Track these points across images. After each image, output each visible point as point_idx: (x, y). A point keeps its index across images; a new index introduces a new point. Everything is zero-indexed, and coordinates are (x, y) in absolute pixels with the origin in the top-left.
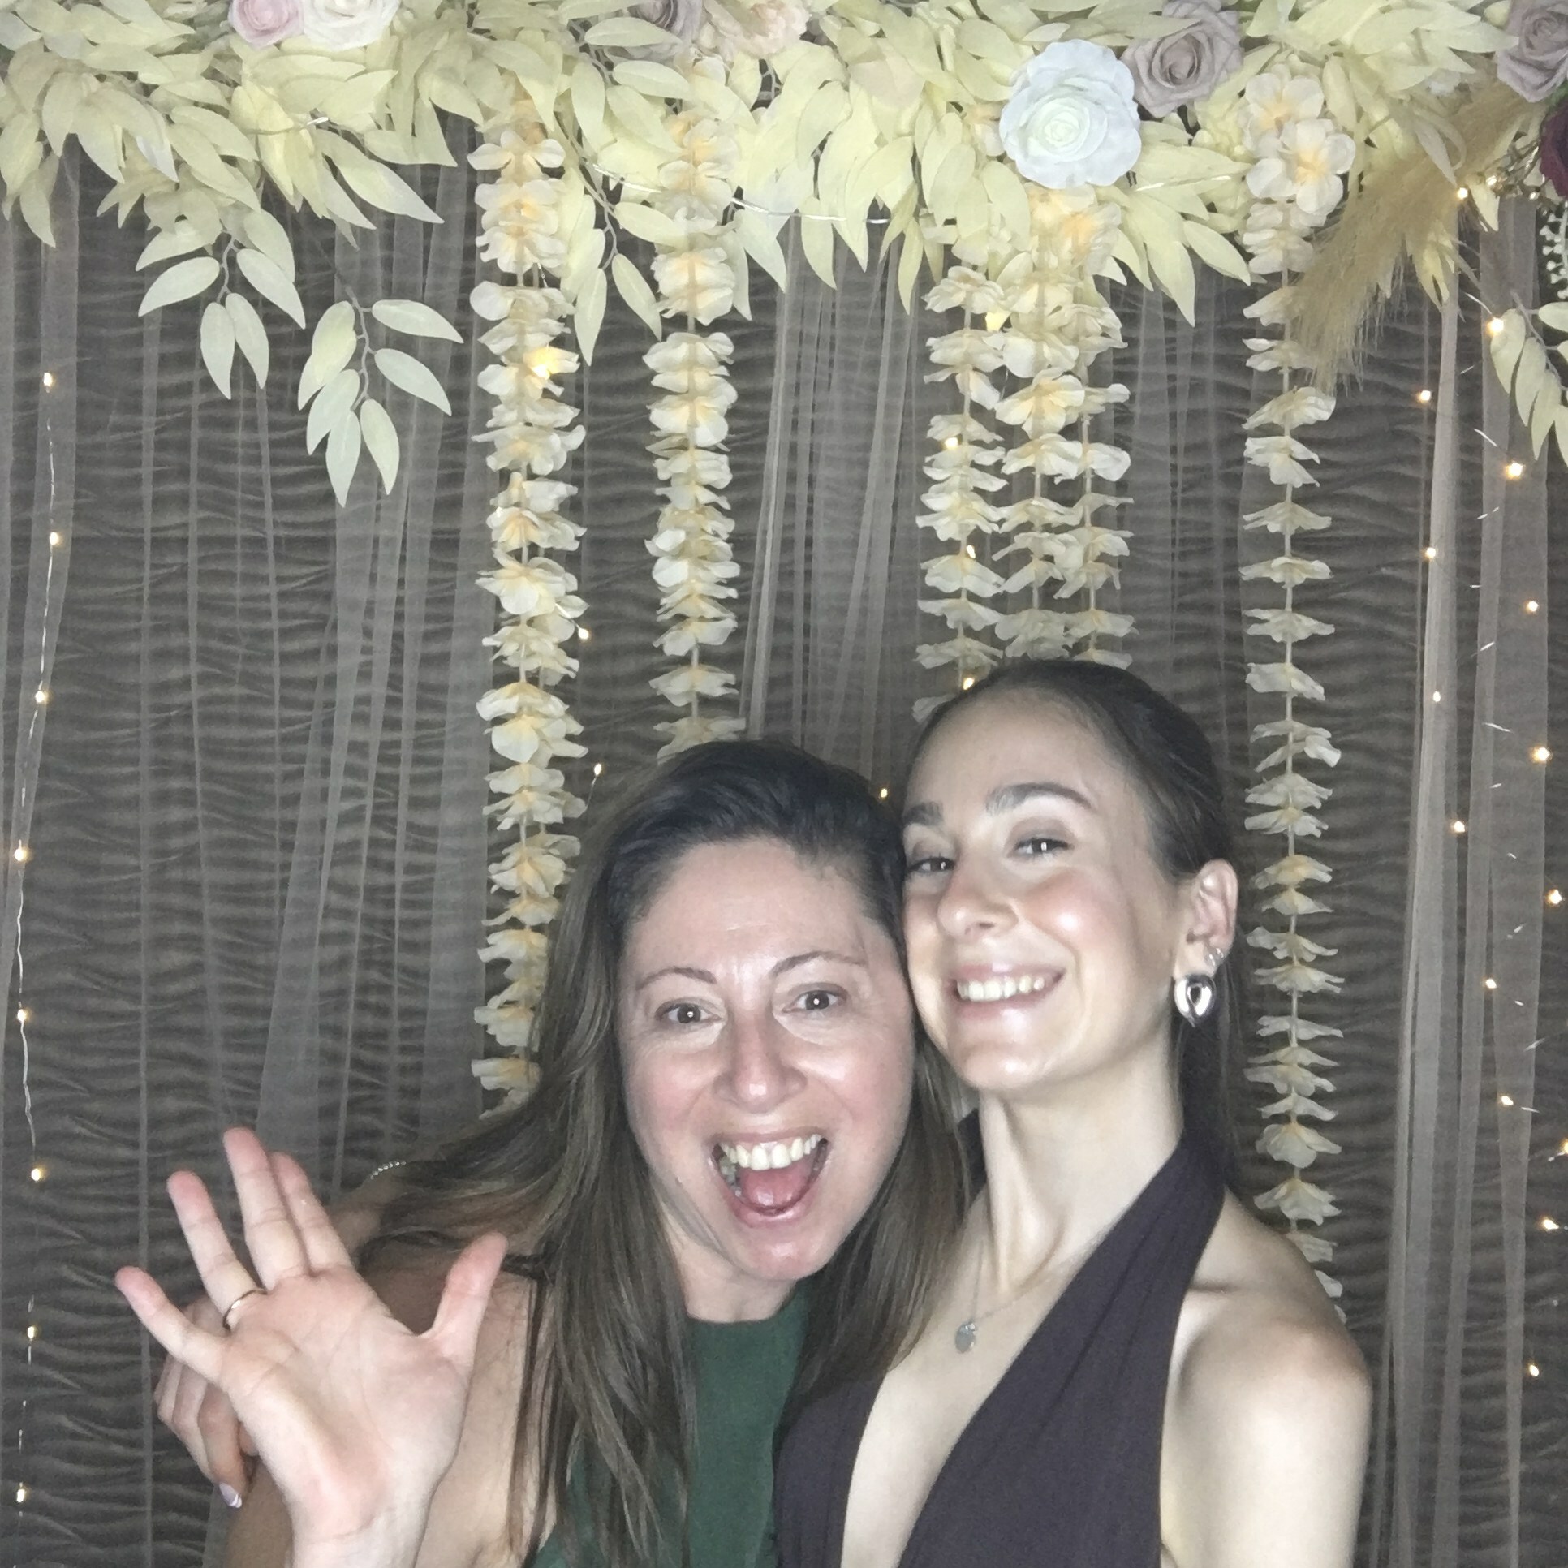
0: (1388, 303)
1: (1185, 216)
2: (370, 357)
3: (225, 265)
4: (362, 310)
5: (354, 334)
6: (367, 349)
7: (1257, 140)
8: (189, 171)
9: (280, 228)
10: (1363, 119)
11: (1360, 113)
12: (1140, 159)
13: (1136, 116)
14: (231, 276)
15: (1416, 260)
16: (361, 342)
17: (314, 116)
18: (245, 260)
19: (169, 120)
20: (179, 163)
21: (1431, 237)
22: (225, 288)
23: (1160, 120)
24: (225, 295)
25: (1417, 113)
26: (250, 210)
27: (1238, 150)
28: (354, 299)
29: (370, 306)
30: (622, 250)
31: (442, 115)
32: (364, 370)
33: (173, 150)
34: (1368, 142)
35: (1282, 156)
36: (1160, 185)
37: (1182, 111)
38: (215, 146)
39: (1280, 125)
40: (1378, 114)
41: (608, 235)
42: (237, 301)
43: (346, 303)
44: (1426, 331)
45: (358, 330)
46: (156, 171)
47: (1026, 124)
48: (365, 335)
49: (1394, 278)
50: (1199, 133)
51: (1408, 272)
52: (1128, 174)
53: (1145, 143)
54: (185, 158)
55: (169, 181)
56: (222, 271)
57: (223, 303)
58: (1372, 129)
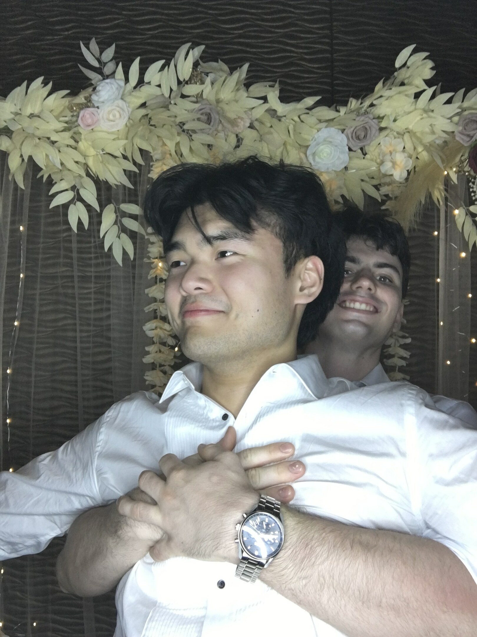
0: (424, 205)
1: (362, 180)
2: (120, 220)
3: (76, 193)
4: (117, 207)
5: (115, 214)
6: (119, 218)
7: (383, 157)
8: (65, 166)
9: (93, 182)
10: (415, 151)
11: (415, 148)
12: (349, 163)
13: (347, 150)
14: (77, 197)
15: (432, 194)
16: (117, 217)
17: (103, 150)
18: (82, 191)
19: (59, 151)
20: (62, 164)
21: (436, 186)
22: (75, 200)
23: (355, 151)
24: (76, 202)
25: (432, 149)
26: (83, 177)
27: (378, 161)
28: (115, 204)
29: (120, 205)
32: (119, 224)
33: (60, 160)
34: (417, 158)
35: (392, 162)
36: (355, 171)
37: (362, 149)
38: (73, 159)
39: (391, 153)
40: (420, 149)
42: (79, 204)
43: (112, 205)
44: (436, 215)
46: (55, 166)
47: (315, 152)
48: (118, 214)
49: (426, 198)
50: (366, 155)
51: (430, 196)
52: (345, 167)
53: (350, 158)
54: (64, 162)
55: (58, 169)
56: (75, 196)
57: (75, 204)
58: (418, 154)
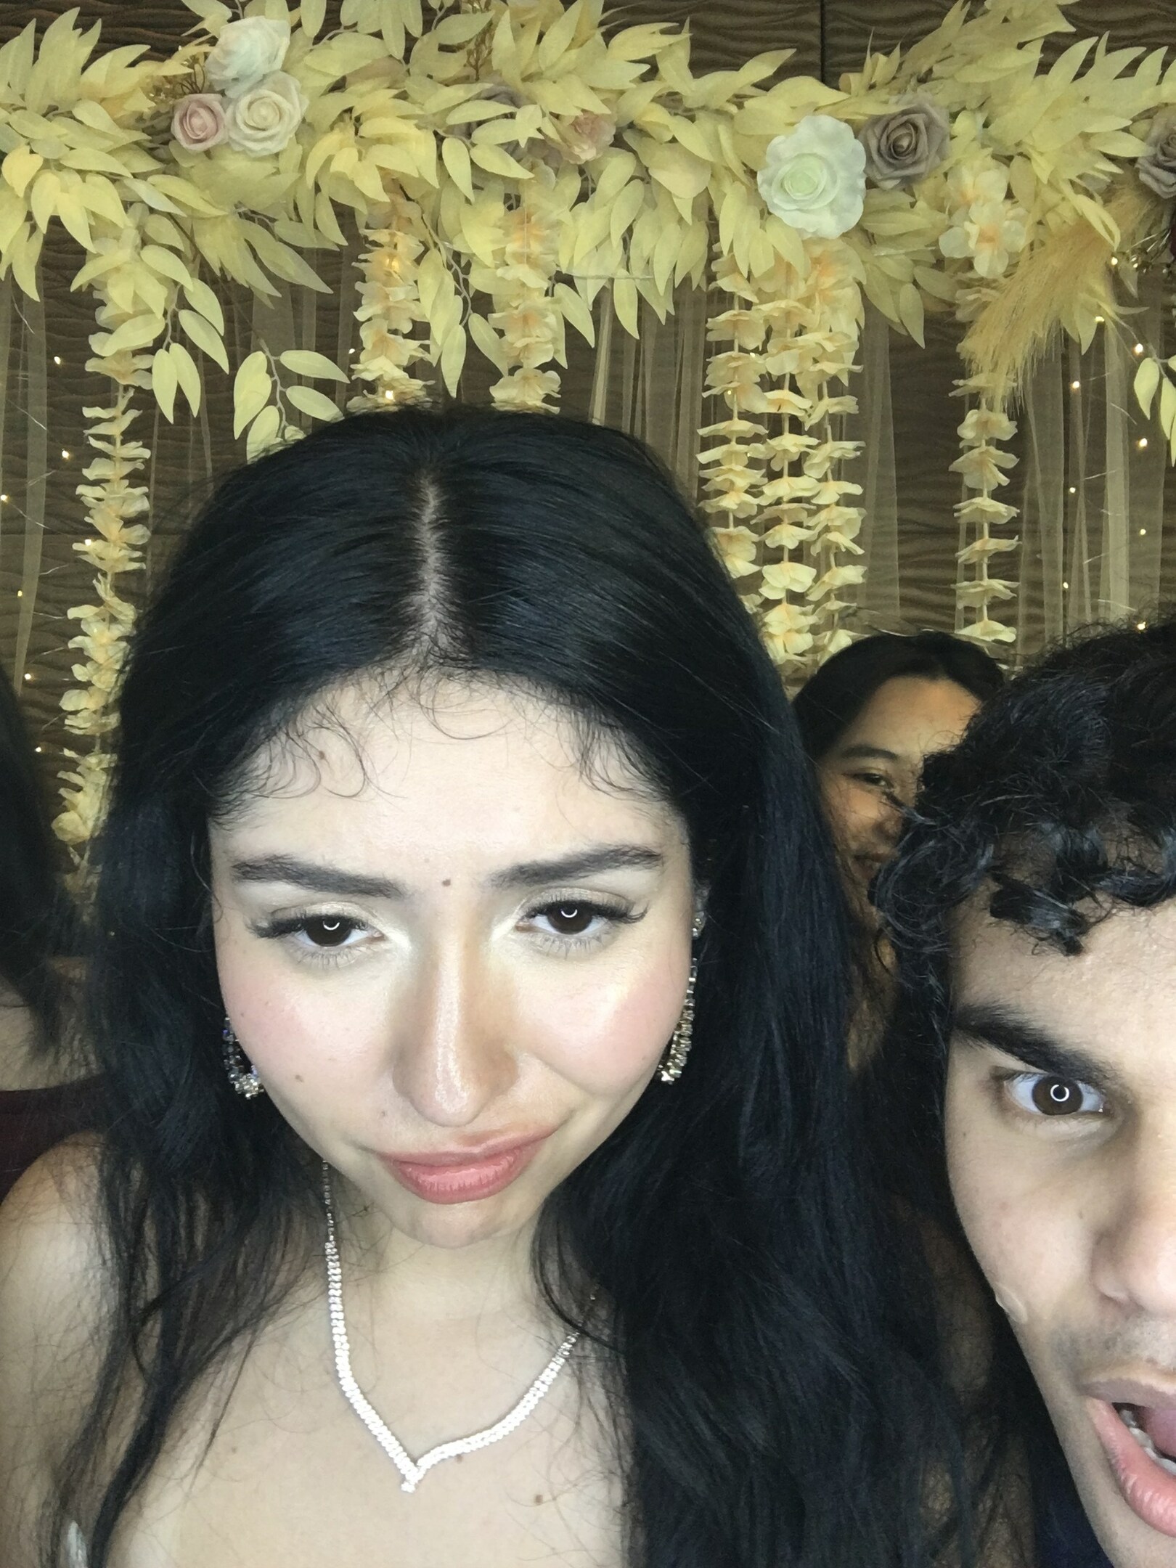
2: (283, 395)
3: (169, 322)
4: (272, 359)
5: (268, 376)
6: (279, 388)
9: (213, 294)
13: (864, 185)
14: (174, 329)
16: (274, 385)
17: (236, 207)
18: (185, 318)
22: (168, 339)
24: (169, 344)
28: (267, 351)
29: (280, 354)
30: (475, 311)
31: (335, 204)
32: (280, 404)
41: (465, 301)
42: (177, 349)
43: (260, 353)
45: (269, 372)
48: (276, 377)
56: (167, 325)
57: (167, 349)
